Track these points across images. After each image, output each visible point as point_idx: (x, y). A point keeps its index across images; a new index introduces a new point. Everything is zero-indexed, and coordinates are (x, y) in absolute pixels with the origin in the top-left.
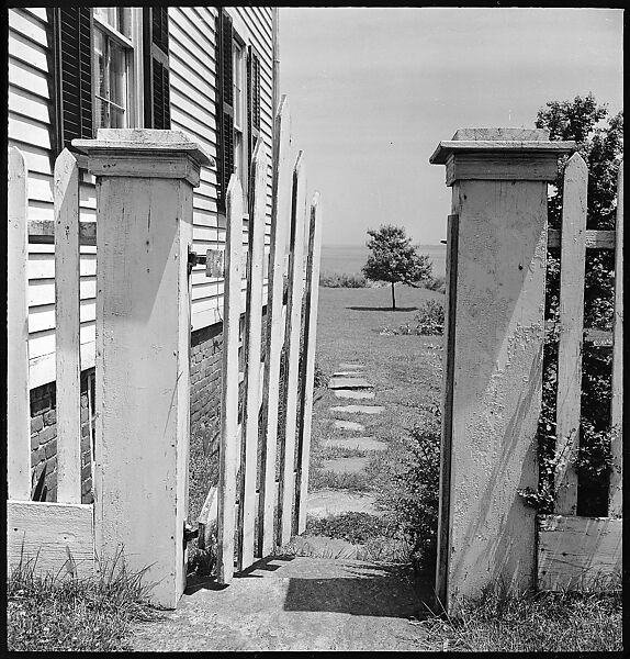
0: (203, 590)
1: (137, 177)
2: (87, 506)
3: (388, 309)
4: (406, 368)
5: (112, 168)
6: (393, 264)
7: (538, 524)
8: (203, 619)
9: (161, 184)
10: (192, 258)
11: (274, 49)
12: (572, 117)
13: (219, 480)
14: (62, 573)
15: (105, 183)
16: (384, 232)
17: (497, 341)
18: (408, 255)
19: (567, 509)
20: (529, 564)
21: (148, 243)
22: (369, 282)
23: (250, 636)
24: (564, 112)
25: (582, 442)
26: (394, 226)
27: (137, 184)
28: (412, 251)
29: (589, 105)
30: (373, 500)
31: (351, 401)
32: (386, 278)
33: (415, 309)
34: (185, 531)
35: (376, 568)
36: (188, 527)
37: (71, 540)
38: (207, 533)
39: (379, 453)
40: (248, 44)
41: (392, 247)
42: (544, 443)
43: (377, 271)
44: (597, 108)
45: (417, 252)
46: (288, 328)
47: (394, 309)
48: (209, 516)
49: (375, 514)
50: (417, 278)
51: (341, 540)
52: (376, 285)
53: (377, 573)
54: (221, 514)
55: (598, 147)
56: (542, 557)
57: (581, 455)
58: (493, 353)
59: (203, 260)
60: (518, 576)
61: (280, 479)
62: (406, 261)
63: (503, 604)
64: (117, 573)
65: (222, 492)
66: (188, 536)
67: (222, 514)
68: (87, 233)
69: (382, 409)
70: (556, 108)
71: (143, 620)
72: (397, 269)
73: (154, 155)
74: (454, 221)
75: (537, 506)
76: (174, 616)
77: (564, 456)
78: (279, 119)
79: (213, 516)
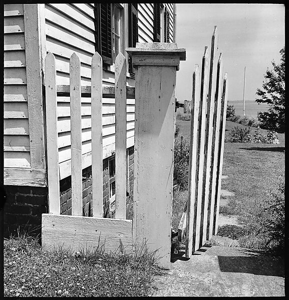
0: (179, 261)
1: (155, 66)
2: (129, 221)
4: (233, 158)
5: (144, 61)
8: (184, 275)
9: (167, 69)
13: (187, 209)
14: (118, 252)
15: (140, 69)
21: (160, 97)
23: (210, 283)
27: (154, 69)
30: (236, 219)
34: (172, 233)
35: (253, 252)
36: (173, 231)
37: (122, 236)
38: (182, 234)
39: (233, 197)
40: (165, 7)
46: (214, 137)
48: (183, 226)
49: (239, 226)
51: (227, 238)
53: (255, 254)
59: (182, 105)
61: (209, 208)
64: (143, 252)
65: (188, 214)
66: (173, 235)
67: (189, 225)
68: (130, 92)
69: (227, 176)
71: (156, 274)
73: (163, 55)
76: (170, 273)
78: (213, 38)
79: (184, 226)
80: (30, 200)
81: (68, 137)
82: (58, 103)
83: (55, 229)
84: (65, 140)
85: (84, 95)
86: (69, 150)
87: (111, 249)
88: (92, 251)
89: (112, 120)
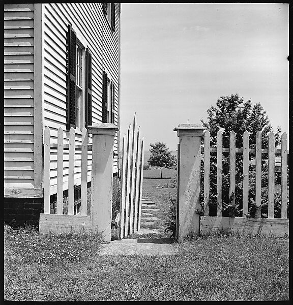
0: (115, 240)
2: (88, 216)
3: (159, 178)
5: (97, 132)
6: (161, 159)
7: (200, 218)
10: (115, 154)
11: (118, 80)
12: (230, 102)
13: (120, 211)
15: (95, 136)
16: (157, 146)
17: (189, 174)
18: (167, 155)
19: (207, 215)
20: (198, 228)
21: (105, 150)
22: (150, 167)
24: (227, 100)
25: (210, 198)
26: (161, 143)
28: (169, 153)
29: (237, 97)
31: (147, 208)
32: (158, 165)
33: (170, 178)
34: (112, 224)
37: (84, 224)
38: (117, 224)
40: (111, 81)
41: (161, 152)
42: (201, 198)
43: (154, 162)
44: (239, 99)
45: (171, 154)
46: (136, 173)
47: (161, 178)
48: (117, 220)
50: (171, 165)
52: (153, 168)
54: (120, 220)
55: (240, 114)
56: (201, 226)
57: (210, 201)
58: (189, 176)
59: (117, 155)
60: (195, 231)
61: (134, 214)
62: (167, 158)
63: (192, 238)
64: (96, 233)
65: (121, 214)
68: (90, 148)
69: (159, 210)
70: (224, 99)
72: (163, 161)
74: (179, 145)
75: (200, 214)
77: (206, 201)
78: (134, 118)
79: (119, 220)
80: (32, 206)
81: (56, 172)
82: (51, 153)
83: (47, 221)
84: (54, 174)
85: (65, 149)
86: (56, 179)
87: (78, 231)
88: (68, 233)
89: (79, 163)
